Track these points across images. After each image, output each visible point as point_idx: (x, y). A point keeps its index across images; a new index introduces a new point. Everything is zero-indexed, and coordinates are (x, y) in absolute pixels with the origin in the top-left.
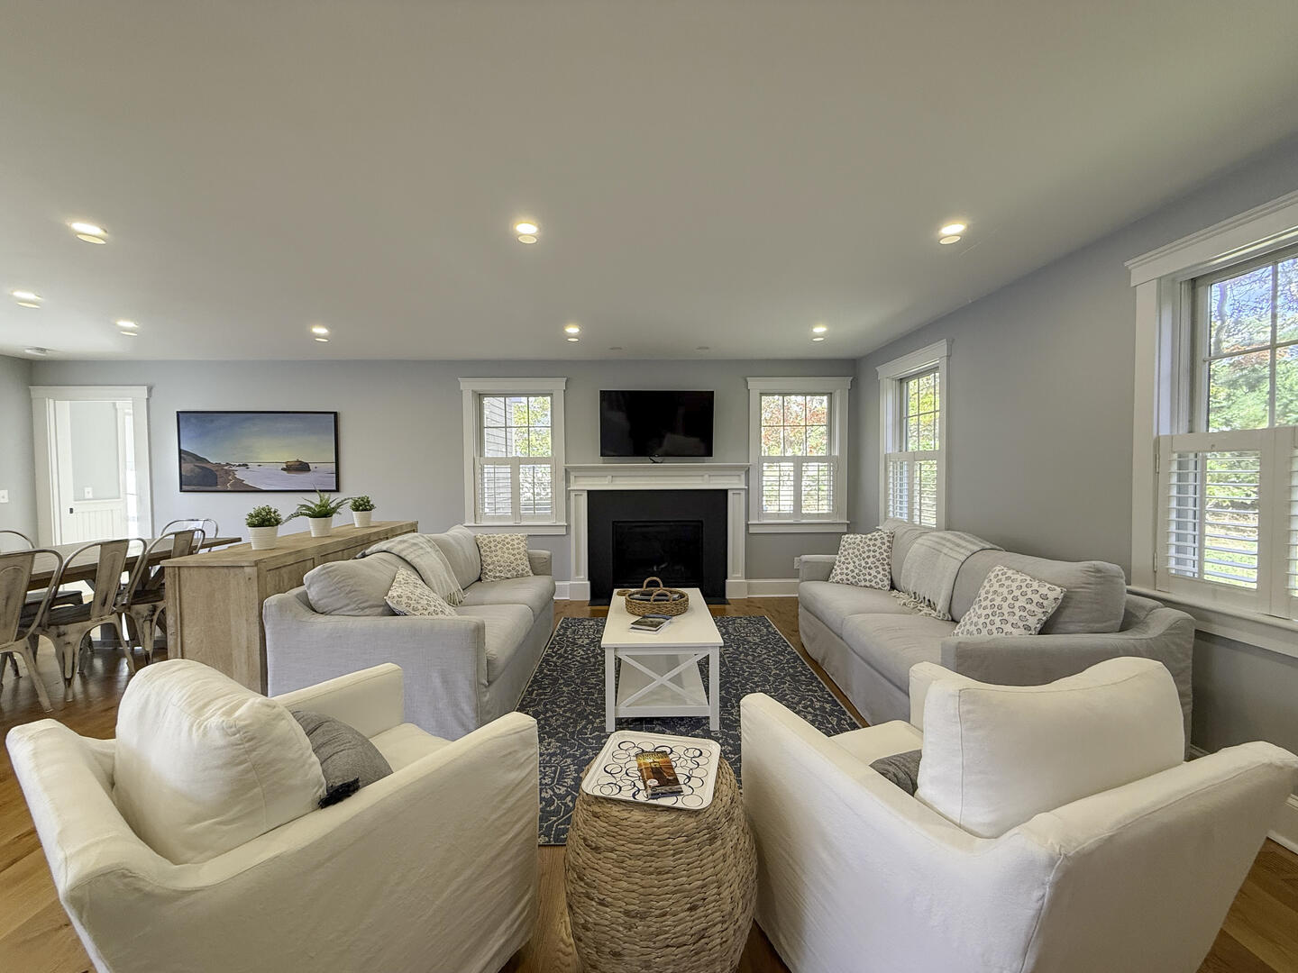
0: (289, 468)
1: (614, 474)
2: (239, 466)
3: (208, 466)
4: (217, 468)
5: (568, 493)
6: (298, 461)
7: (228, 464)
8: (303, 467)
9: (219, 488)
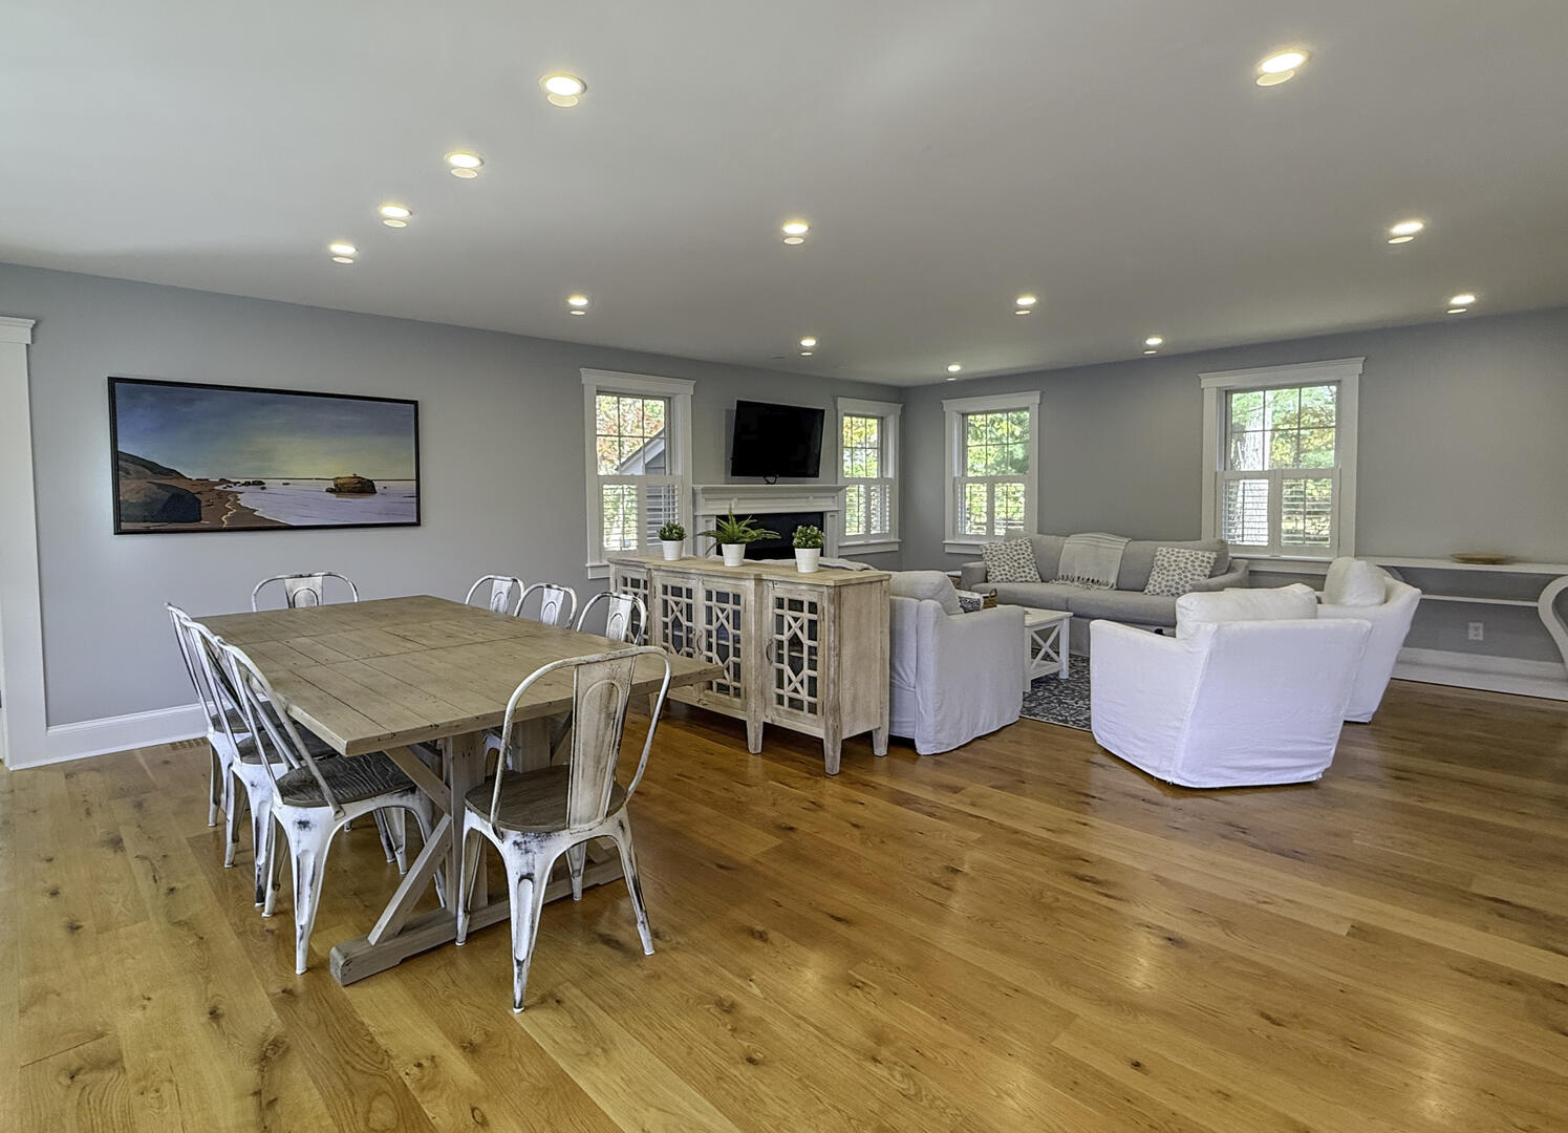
0: (340, 489)
1: (741, 496)
2: (247, 484)
3: (182, 485)
4: (199, 489)
5: (695, 517)
6: (355, 477)
7: (223, 481)
8: (364, 487)
9: (205, 523)
